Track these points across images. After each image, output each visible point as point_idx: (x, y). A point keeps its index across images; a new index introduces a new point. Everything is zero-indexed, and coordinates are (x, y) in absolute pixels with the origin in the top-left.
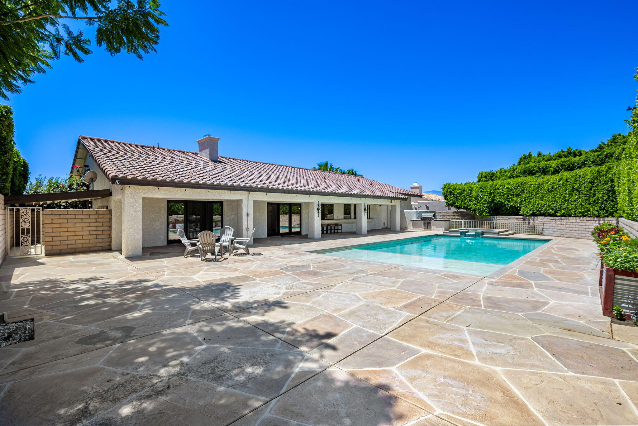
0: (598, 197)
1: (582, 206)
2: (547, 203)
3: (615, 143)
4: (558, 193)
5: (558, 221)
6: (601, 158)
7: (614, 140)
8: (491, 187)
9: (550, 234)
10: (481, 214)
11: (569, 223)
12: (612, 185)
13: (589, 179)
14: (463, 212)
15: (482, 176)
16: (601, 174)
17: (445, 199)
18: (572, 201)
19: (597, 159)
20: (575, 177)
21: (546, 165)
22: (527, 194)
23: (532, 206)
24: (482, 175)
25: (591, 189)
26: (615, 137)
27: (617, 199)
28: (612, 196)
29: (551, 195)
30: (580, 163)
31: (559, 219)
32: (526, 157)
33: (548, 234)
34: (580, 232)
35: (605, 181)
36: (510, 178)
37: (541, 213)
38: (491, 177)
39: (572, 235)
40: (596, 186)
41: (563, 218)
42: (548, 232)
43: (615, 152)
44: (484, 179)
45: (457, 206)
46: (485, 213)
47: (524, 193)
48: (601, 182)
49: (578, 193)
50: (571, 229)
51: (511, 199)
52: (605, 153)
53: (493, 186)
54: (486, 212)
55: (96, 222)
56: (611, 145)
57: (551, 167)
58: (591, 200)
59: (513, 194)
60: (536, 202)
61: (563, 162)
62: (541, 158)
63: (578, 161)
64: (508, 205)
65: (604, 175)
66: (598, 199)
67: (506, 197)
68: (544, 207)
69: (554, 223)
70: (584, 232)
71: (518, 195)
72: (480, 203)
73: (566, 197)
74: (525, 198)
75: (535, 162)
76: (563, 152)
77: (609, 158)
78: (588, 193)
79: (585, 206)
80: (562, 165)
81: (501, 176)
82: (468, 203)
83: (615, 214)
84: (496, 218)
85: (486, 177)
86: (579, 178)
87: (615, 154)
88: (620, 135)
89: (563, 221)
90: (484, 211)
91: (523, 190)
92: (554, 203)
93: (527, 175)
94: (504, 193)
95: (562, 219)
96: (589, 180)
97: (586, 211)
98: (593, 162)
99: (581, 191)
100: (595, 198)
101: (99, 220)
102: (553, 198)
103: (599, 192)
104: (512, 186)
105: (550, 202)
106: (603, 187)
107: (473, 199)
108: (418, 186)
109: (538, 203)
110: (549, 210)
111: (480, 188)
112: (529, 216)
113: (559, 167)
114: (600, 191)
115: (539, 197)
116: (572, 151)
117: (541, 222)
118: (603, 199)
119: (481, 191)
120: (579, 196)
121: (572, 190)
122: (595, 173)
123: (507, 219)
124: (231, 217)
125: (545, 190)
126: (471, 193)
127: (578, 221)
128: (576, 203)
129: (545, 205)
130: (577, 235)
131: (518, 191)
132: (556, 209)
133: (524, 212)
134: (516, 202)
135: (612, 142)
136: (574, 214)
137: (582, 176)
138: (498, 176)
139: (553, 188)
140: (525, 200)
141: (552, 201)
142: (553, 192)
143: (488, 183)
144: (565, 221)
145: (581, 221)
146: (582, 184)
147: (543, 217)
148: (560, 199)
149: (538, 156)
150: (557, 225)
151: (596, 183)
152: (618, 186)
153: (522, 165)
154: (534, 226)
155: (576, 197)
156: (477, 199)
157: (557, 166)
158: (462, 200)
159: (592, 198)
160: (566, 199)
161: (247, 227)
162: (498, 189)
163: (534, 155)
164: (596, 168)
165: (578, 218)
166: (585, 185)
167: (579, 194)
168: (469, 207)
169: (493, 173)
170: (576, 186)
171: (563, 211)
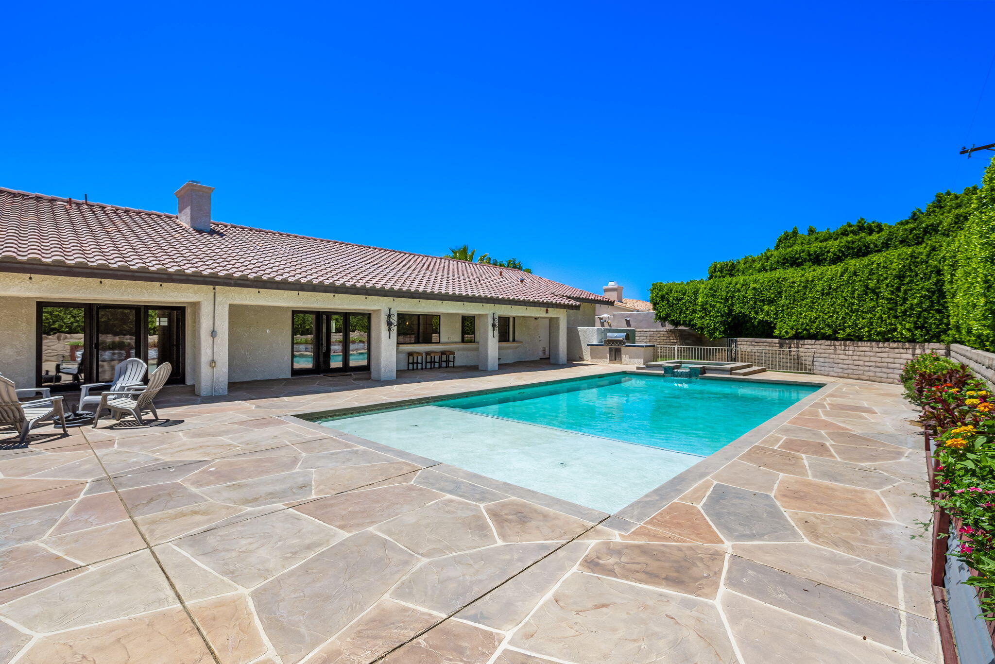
0: (912, 305)
1: (882, 321)
2: (819, 316)
3: (941, 207)
4: (840, 297)
5: (840, 348)
6: (916, 235)
7: (939, 204)
8: (727, 287)
9: (826, 373)
10: (711, 335)
11: (858, 353)
12: (938, 281)
13: (895, 269)
14: (684, 330)
15: (715, 269)
16: (918, 260)
17: (654, 309)
18: (863, 312)
19: (910, 237)
20: (870, 267)
21: (820, 248)
22: (787, 299)
23: (794, 321)
24: (716, 266)
25: (898, 289)
26: (941, 197)
27: (948, 307)
28: (938, 302)
29: (828, 300)
30: (879, 243)
31: (841, 345)
32: (788, 236)
33: (822, 372)
34: (878, 370)
35: (925, 274)
36: (760, 271)
37: (809, 333)
38: (729, 270)
39: (863, 374)
40: (908, 283)
41: (848, 342)
42: (823, 368)
43: (941, 222)
44: (718, 273)
45: (673, 320)
46: (718, 332)
47: (781, 297)
48: (917, 275)
49: (875, 297)
50: (861, 363)
51: (761, 309)
52: (923, 225)
53: (731, 286)
54: (720, 331)
56: (934, 211)
57: (828, 252)
58: (899, 311)
59: (764, 300)
60: (801, 314)
61: (849, 243)
62: (813, 237)
63: (877, 240)
64: (755, 318)
65: (922, 262)
66: (912, 308)
67: (752, 305)
68: (814, 322)
69: (833, 351)
70: (884, 370)
71: (771, 302)
72: (710, 316)
73: (853, 304)
74: (783, 306)
75: (802, 243)
76: (850, 226)
77: (931, 234)
78: (893, 297)
79: (888, 321)
80: (848, 248)
81: (747, 268)
82: (691, 315)
83: (943, 337)
84: (736, 341)
85: (721, 271)
86: (877, 269)
87: (941, 226)
88: (949, 194)
89: (847, 348)
90: (716, 329)
91: (780, 293)
92: (832, 316)
93: (788, 266)
94: (749, 297)
95: (845, 346)
96: (894, 273)
97: (889, 331)
98: (902, 242)
99: (880, 292)
100: (907, 306)
102: (832, 305)
103: (913, 294)
104: (762, 286)
105: (826, 314)
106: (921, 285)
107: (699, 308)
108: (616, 286)
109: (803, 315)
110: (823, 328)
111: (711, 289)
112: (790, 338)
113: (843, 252)
114: (915, 293)
115: (806, 304)
116: (865, 225)
117: (810, 351)
118: (921, 307)
119: (712, 295)
120: (877, 303)
121: (864, 290)
122: (907, 259)
123: (753, 343)
125: (817, 291)
126: (696, 299)
127: (875, 349)
128: (872, 315)
129: (816, 318)
130: (872, 374)
131: (772, 294)
132: (836, 327)
133: (781, 331)
134: (768, 313)
135: (935, 207)
136: (867, 336)
137: (882, 265)
138: (741, 268)
139: (830, 288)
140: (783, 310)
141: (828, 312)
142: (831, 296)
143: (724, 281)
144: (851, 348)
145: (880, 350)
146: (882, 280)
147: (814, 341)
148: (844, 308)
149: (809, 234)
150: (837, 356)
151: (909, 278)
152: (951, 282)
153: (781, 249)
154: (798, 357)
155: (871, 305)
156: (704, 309)
157: (839, 250)
158: (682, 310)
159: (901, 305)
160: (854, 307)
161: (211, 359)
162: (739, 291)
163: (803, 232)
164: (909, 251)
165: (874, 344)
166: (888, 281)
167: (877, 299)
168: (692, 323)
169: (733, 264)
170: (871, 284)
171: (848, 330)
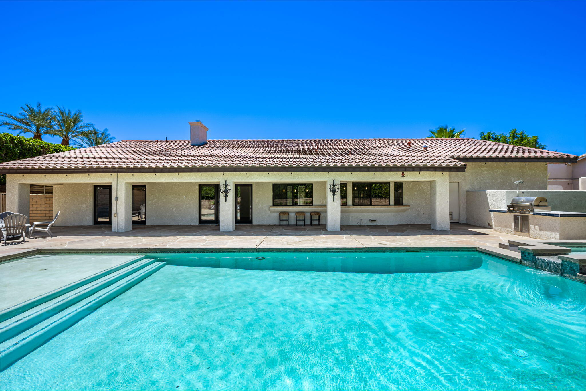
55: (45, 204)
101: (47, 202)
124: (154, 201)
161: (116, 212)
